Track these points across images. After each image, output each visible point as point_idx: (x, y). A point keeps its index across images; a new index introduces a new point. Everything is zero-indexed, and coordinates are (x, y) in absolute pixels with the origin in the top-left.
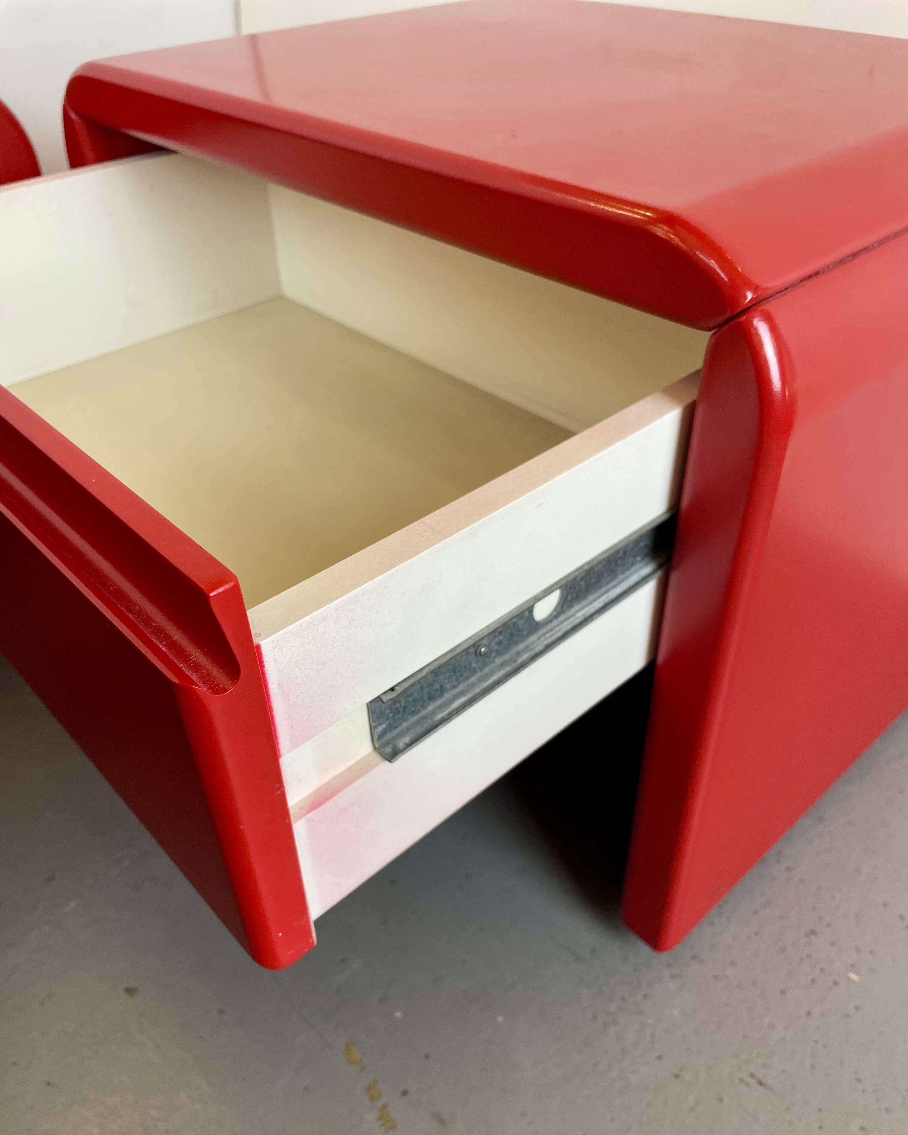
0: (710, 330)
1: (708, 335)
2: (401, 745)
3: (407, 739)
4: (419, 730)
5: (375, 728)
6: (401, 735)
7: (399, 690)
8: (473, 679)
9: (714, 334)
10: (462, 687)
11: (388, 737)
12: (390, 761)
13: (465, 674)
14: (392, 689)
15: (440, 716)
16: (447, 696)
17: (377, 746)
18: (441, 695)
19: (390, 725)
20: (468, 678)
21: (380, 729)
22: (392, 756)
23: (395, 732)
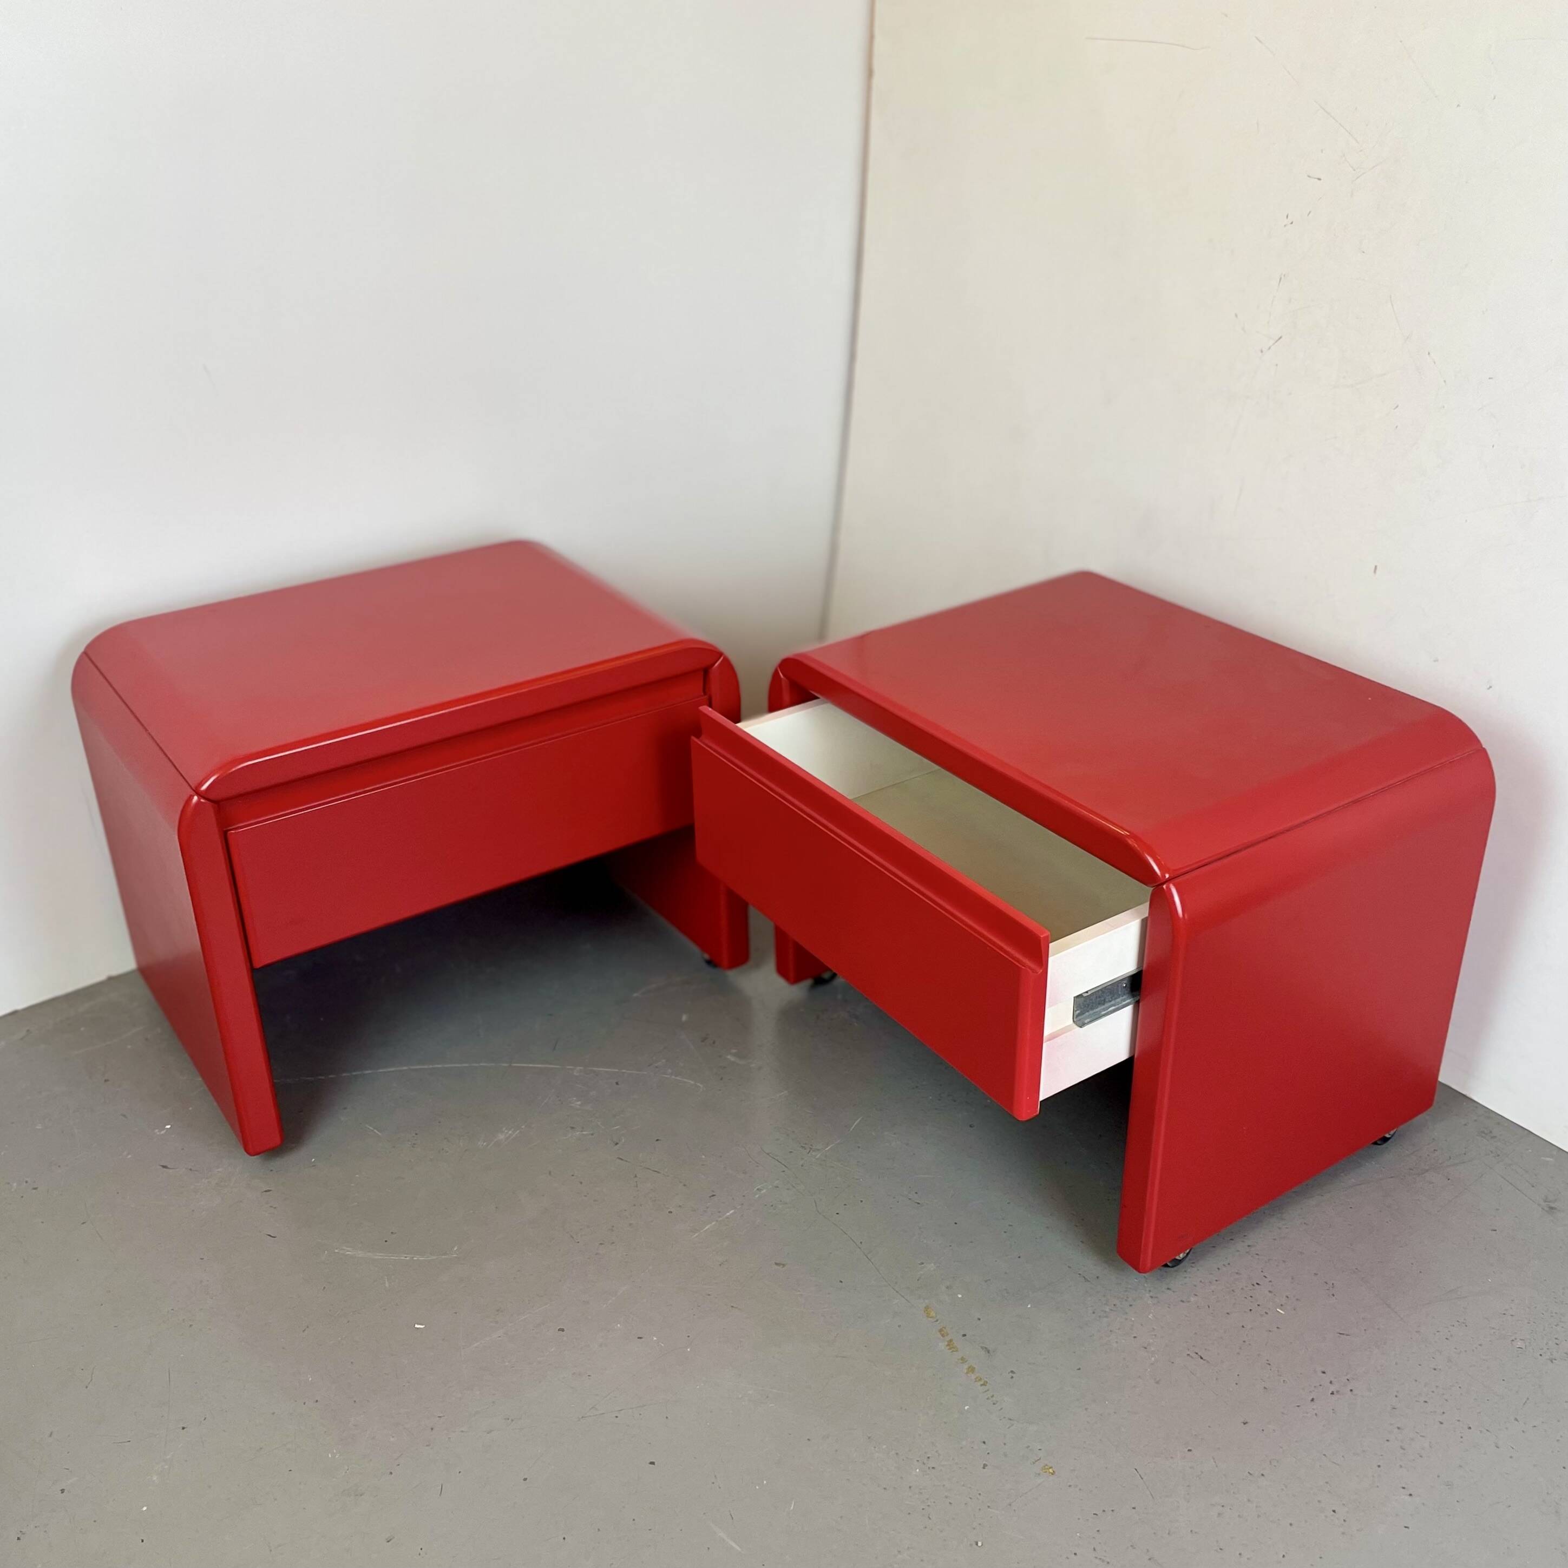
0: (1152, 887)
1: (1152, 889)
2: (1086, 1021)
3: (1088, 1020)
4: (1094, 1017)
5: (1076, 1011)
6: (1086, 1018)
7: (1089, 993)
8: (1118, 1000)
9: (1154, 889)
10: (1113, 1002)
11: (1080, 1017)
12: (1081, 1027)
13: (1116, 996)
14: (1087, 992)
15: (1103, 1013)
16: (1107, 1005)
17: (1075, 1020)
18: (1104, 1004)
19: (1081, 1012)
20: (1116, 999)
21: (1078, 1012)
22: (1082, 1025)
23: (1083, 1016)
